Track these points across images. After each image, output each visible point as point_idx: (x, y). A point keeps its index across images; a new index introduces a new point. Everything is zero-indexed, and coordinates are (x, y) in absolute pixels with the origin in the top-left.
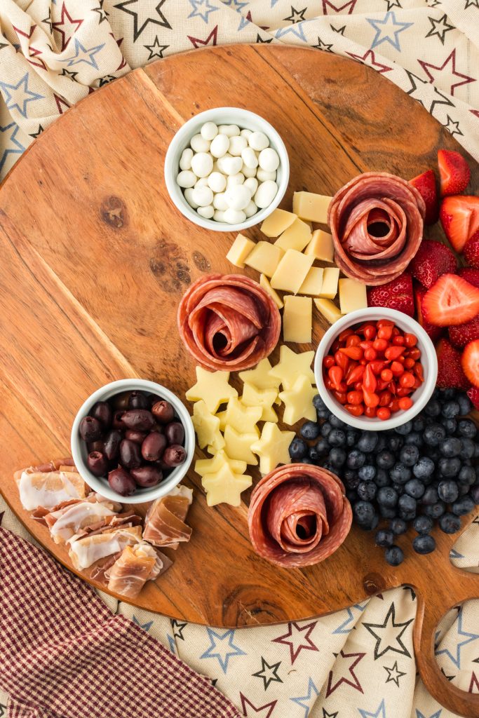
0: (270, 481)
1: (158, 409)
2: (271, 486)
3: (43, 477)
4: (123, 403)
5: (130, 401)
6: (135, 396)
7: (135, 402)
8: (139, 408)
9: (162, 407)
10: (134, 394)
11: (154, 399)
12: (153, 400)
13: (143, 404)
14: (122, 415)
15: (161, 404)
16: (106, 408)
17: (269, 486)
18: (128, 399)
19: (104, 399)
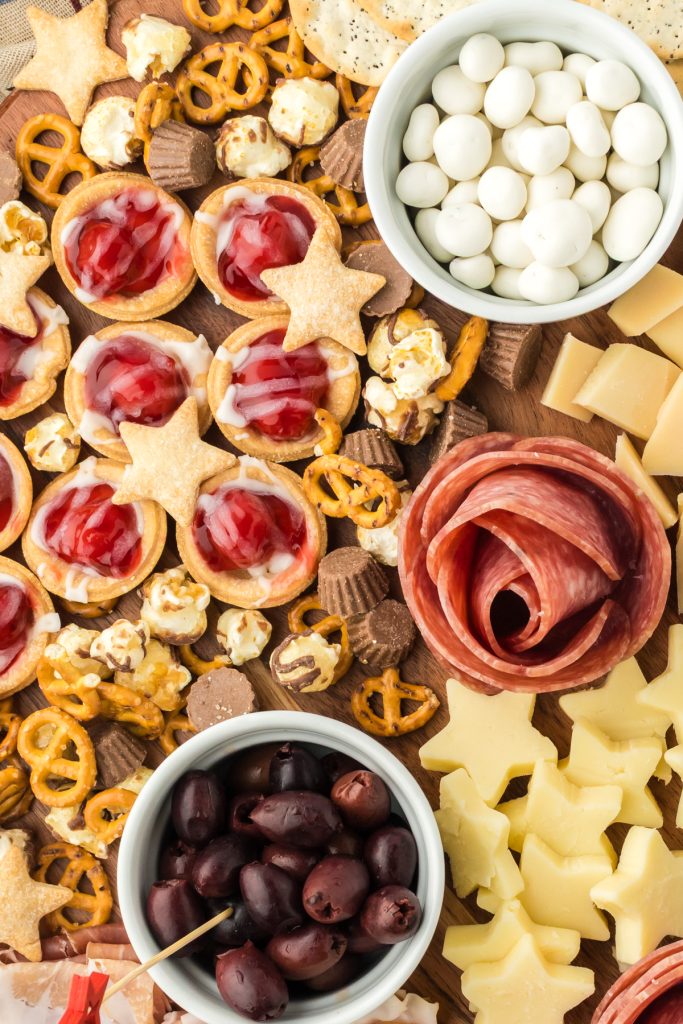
0: (641, 982)
1: (350, 792)
2: (645, 996)
3: (43, 974)
4: (256, 773)
5: (274, 769)
6: (285, 756)
7: (286, 773)
8: (298, 786)
9: (358, 787)
10: (285, 750)
11: (339, 764)
12: (336, 768)
13: (307, 778)
14: (254, 806)
15: (357, 779)
16: (210, 787)
17: (639, 995)
18: (267, 765)
19: (205, 765)
